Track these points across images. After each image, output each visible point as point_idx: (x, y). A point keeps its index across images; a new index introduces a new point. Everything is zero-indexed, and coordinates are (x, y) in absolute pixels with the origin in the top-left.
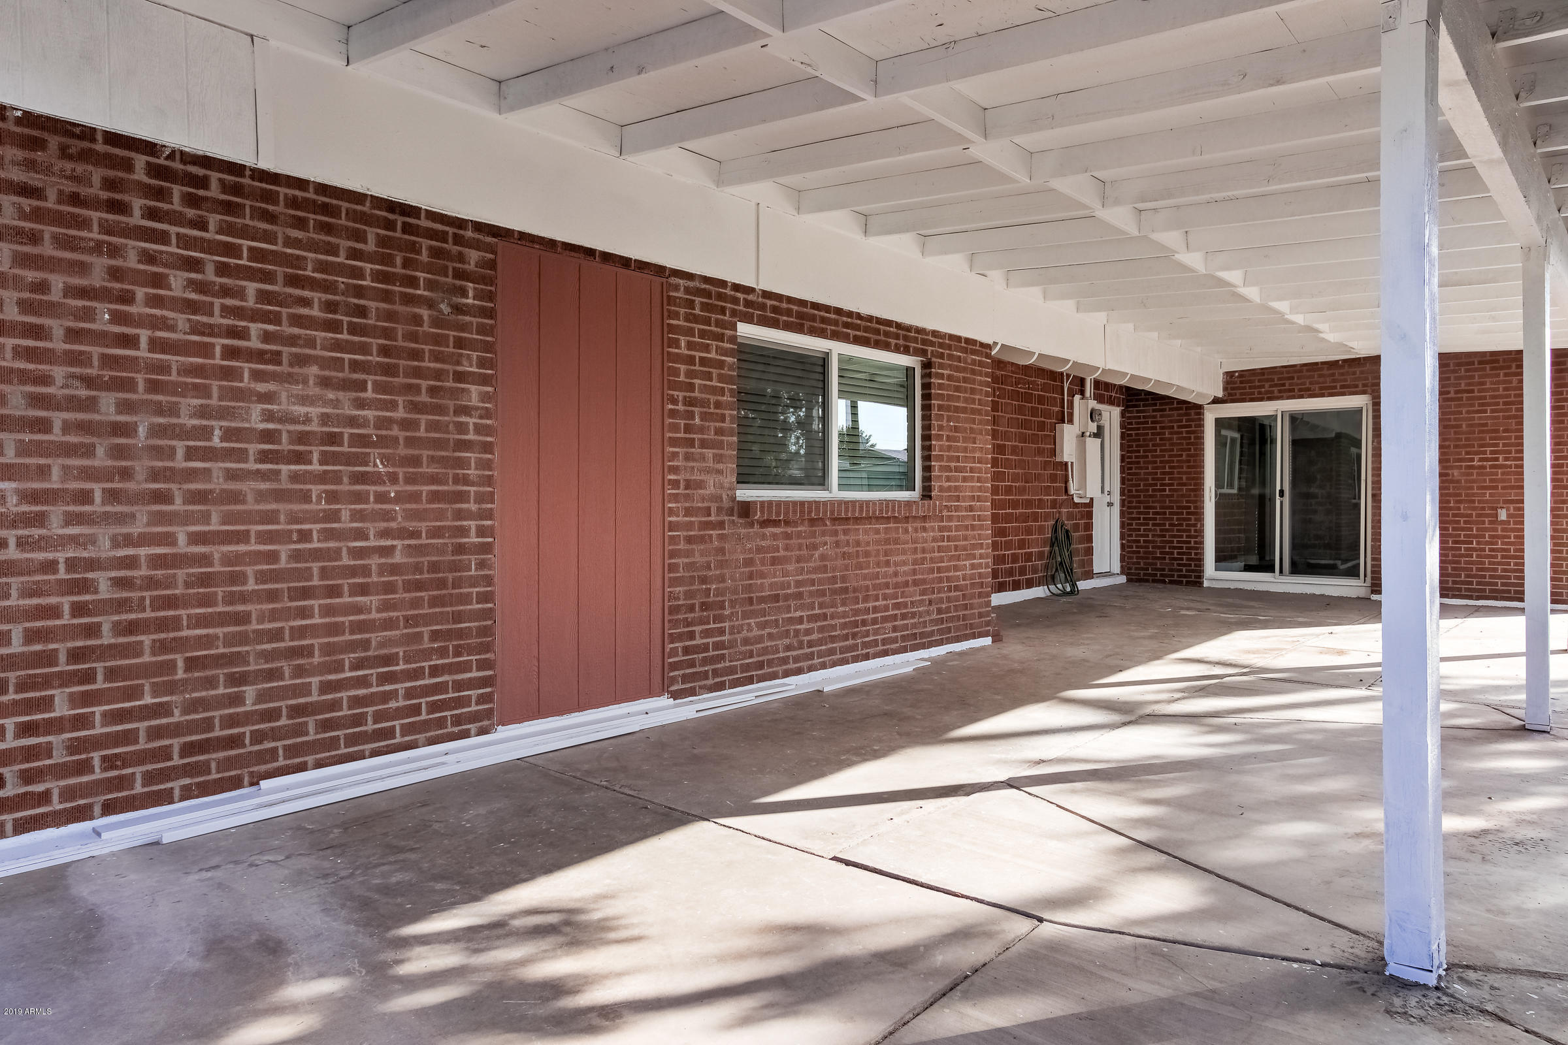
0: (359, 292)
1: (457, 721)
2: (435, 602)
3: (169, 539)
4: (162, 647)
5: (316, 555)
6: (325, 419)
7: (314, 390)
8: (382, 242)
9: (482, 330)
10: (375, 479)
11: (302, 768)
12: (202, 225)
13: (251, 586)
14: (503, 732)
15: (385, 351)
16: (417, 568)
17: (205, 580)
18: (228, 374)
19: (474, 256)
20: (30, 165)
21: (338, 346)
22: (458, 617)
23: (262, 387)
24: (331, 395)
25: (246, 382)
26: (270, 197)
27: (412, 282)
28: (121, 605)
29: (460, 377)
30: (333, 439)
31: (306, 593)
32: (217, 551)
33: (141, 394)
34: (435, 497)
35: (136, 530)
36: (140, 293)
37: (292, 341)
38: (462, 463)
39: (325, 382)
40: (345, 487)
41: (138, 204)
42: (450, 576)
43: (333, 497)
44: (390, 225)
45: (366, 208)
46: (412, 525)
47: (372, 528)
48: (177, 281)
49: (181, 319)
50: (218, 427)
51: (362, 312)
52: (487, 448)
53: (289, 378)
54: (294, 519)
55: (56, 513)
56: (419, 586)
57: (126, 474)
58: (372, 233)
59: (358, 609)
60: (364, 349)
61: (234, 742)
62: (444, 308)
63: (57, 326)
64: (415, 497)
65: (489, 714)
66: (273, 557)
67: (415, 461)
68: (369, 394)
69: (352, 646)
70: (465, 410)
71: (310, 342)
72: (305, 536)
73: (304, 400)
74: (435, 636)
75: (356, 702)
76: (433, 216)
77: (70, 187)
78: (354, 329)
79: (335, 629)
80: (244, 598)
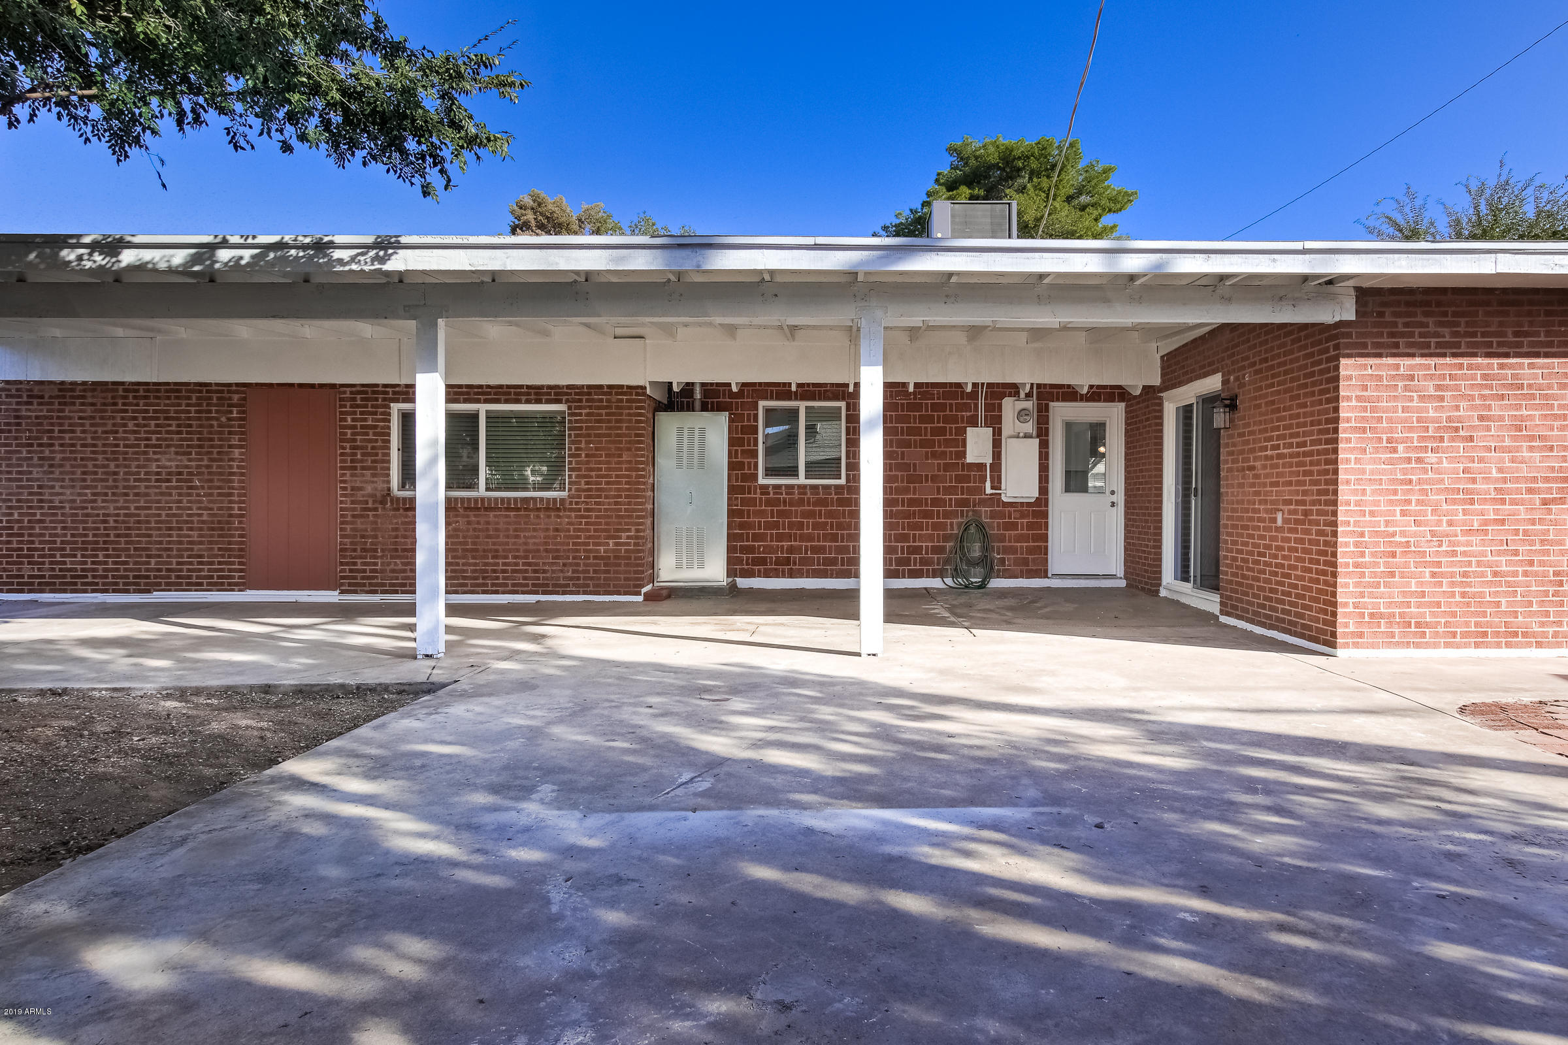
0: (189, 418)
1: (230, 584)
2: (220, 536)
3: (128, 508)
4: (127, 543)
5: (174, 515)
6: (177, 467)
7: (173, 456)
8: (198, 398)
9: (240, 426)
10: (196, 488)
11: (170, 590)
12: (137, 405)
13: (153, 525)
14: (249, 592)
15: (199, 439)
16: (213, 522)
17: (139, 522)
18: (145, 453)
19: (236, 397)
20: (93, 397)
21: (181, 440)
22: (230, 543)
23: (156, 457)
24: (179, 458)
25: (151, 455)
26: (158, 391)
27: (210, 412)
28: (116, 528)
29: (230, 446)
30: (180, 473)
31: (170, 529)
32: (143, 512)
33: (121, 462)
34: (220, 495)
35: (119, 505)
36: (121, 430)
37: (166, 439)
38: (231, 481)
39: (177, 453)
40: (185, 491)
41: (120, 401)
42: (226, 526)
43: (180, 495)
44: (200, 392)
45: (192, 387)
46: (211, 505)
47: (195, 506)
48: (131, 425)
49: (132, 436)
50: (143, 470)
51: (190, 426)
52: (242, 474)
53: (165, 453)
54: (167, 502)
55: (100, 499)
56: (213, 529)
57: (117, 487)
58: (194, 396)
59: (189, 536)
60: (191, 440)
61: (148, 577)
62: (223, 419)
63: (99, 443)
64: (211, 495)
65: (243, 584)
66: (159, 515)
67: (211, 481)
68: (193, 456)
69: (187, 550)
70: (232, 460)
71: (172, 439)
72: (170, 508)
73: (170, 460)
74: (220, 549)
75: (189, 570)
76: (217, 384)
77: (103, 401)
78: (188, 433)
79: (180, 543)
80: (150, 529)
